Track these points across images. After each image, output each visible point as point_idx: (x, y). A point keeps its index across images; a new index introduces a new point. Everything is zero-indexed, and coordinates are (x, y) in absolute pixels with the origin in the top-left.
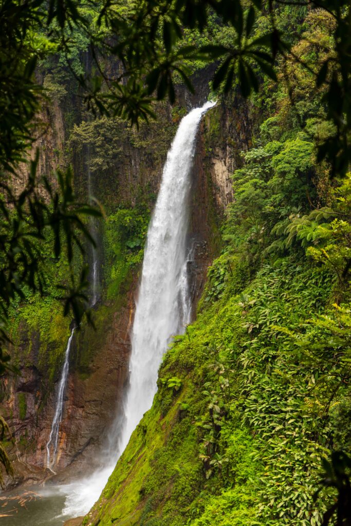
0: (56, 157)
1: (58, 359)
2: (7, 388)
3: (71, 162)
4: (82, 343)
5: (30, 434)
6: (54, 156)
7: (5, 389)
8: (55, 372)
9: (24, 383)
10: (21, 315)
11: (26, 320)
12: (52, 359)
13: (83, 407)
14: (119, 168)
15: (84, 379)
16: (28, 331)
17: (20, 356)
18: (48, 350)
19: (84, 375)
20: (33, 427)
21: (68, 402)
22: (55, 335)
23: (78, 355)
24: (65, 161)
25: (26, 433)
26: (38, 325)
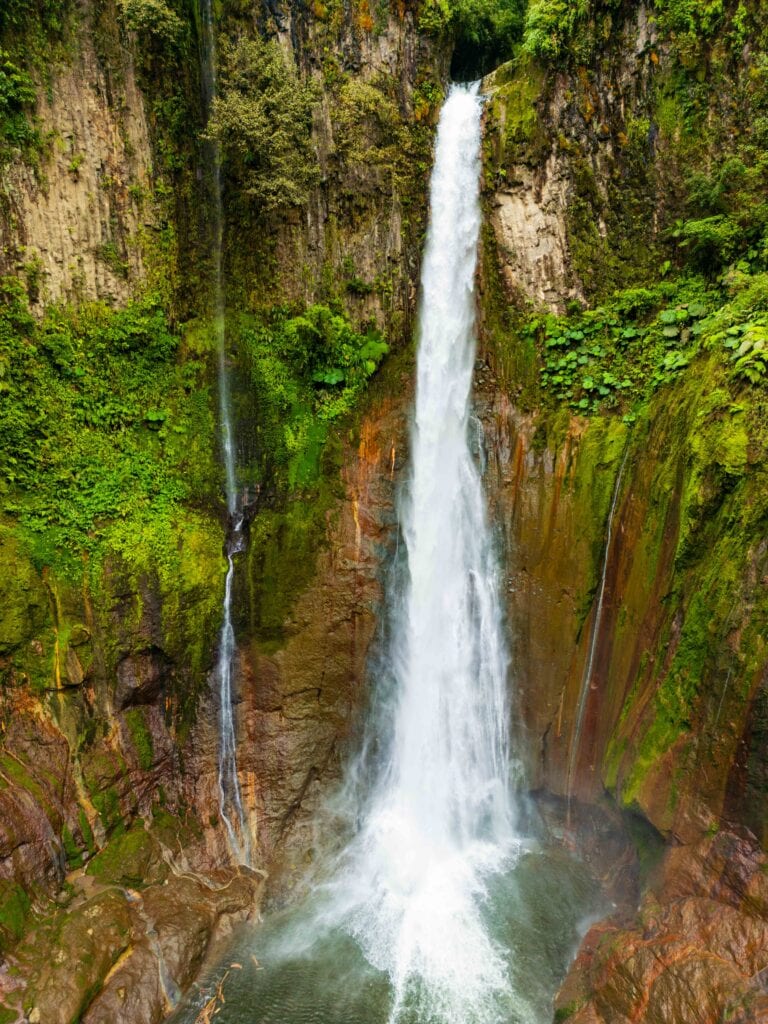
0: (135, 206)
1: (207, 622)
2: (95, 708)
3: (171, 218)
4: (261, 581)
5: (172, 795)
6: (130, 204)
7: (91, 711)
8: (204, 649)
9: (137, 689)
10: (104, 543)
11: (120, 553)
12: (194, 624)
13: (279, 709)
14: (276, 232)
15: (273, 651)
16: (130, 575)
17: (116, 632)
18: (183, 607)
19: (269, 645)
20: (174, 776)
21: (244, 706)
22: (196, 573)
23: (253, 606)
24: (157, 215)
25: (163, 795)
26: (152, 559)
